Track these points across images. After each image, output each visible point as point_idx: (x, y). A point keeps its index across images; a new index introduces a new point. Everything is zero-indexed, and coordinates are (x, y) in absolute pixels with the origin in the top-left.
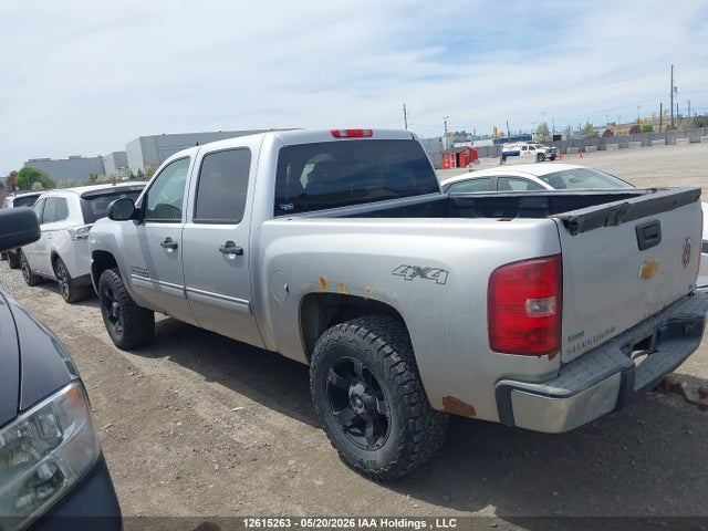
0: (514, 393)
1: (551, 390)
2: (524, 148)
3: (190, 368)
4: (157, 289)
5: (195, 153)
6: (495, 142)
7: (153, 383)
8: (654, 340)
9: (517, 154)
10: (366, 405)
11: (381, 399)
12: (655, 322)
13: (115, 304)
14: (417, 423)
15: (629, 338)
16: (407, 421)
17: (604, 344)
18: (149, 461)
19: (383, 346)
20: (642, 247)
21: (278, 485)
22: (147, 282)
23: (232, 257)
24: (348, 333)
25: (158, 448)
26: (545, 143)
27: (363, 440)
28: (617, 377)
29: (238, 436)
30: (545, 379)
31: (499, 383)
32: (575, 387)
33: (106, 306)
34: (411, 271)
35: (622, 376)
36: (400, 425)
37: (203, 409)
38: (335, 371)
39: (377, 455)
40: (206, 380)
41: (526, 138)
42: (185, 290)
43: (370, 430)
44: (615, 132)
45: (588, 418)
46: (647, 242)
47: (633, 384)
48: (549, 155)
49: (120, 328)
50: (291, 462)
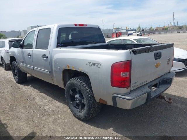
0: (117, 98)
1: (127, 97)
2: (134, 33)
3: (36, 89)
4: (26, 67)
5: (37, 29)
6: (127, 31)
7: (25, 93)
8: (158, 84)
9: (132, 34)
10: (79, 100)
11: (83, 99)
12: (159, 79)
13: (16, 71)
14: (92, 105)
15: (151, 84)
16: (89, 105)
17: (144, 85)
18: (20, 114)
19: (84, 85)
20: (156, 59)
21: (55, 122)
22: (24, 65)
23: (45, 58)
24: (75, 81)
25: (23, 111)
26: (139, 31)
27: (78, 110)
28: (146, 94)
29: (46, 108)
30: (126, 94)
31: (113, 95)
32: (133, 97)
33: (14, 71)
34: (91, 64)
35: (148, 94)
36: (88, 106)
37: (38, 100)
38: (72, 91)
39: (82, 114)
40: (40, 92)
41: (135, 30)
42: (33, 68)
43: (80, 107)
44: (158, 29)
45: (137, 106)
46: (157, 57)
47: (150, 96)
48: (140, 35)
49: (17, 78)
50: (59, 115)
